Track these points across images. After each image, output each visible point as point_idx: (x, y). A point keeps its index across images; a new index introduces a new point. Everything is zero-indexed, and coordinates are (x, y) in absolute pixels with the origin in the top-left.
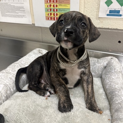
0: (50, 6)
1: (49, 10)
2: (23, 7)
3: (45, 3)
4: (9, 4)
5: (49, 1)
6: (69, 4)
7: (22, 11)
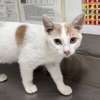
1: (88, 12)
2: (52, 10)
3: (82, 4)
4: (35, 6)
5: (88, 1)
7: (50, 13)
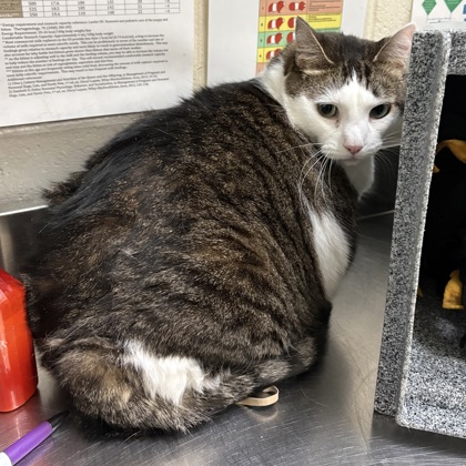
0: (279, 22)
1: (273, 40)
3: (260, 15)
5: (275, 8)
6: (340, 13)
